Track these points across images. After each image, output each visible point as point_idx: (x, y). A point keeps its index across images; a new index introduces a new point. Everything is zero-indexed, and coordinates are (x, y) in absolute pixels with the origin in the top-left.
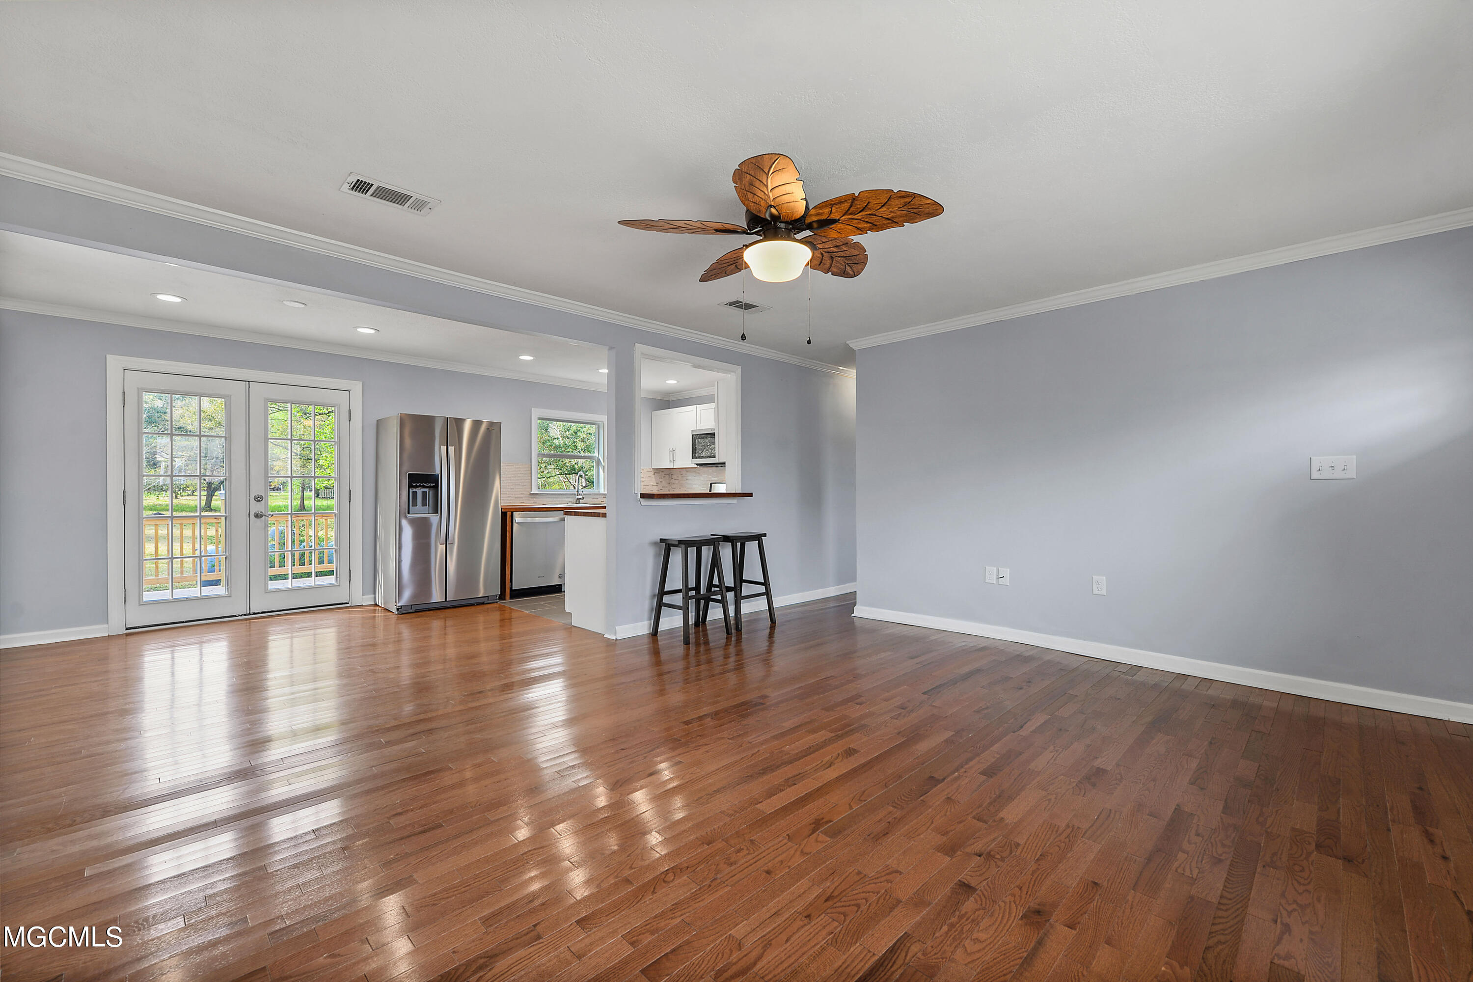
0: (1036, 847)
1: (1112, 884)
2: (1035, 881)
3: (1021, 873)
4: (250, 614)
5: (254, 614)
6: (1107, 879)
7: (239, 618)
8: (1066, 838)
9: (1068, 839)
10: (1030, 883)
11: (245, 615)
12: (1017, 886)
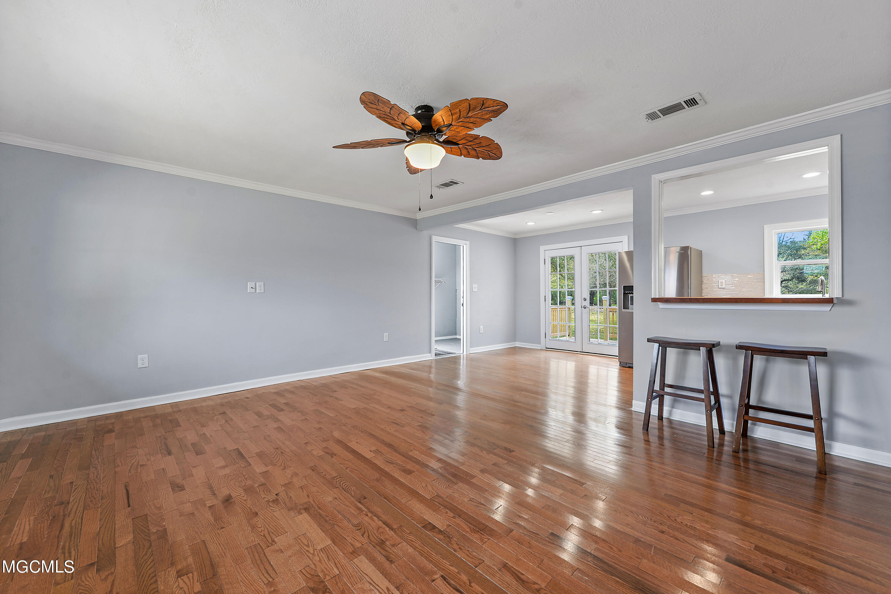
0: (267, 518)
1: (216, 534)
2: (245, 507)
3: (253, 504)
4: (582, 352)
5: (584, 352)
6: (220, 534)
7: (578, 353)
8: (264, 534)
9: (263, 535)
10: (245, 504)
11: (581, 352)
12: (247, 500)
